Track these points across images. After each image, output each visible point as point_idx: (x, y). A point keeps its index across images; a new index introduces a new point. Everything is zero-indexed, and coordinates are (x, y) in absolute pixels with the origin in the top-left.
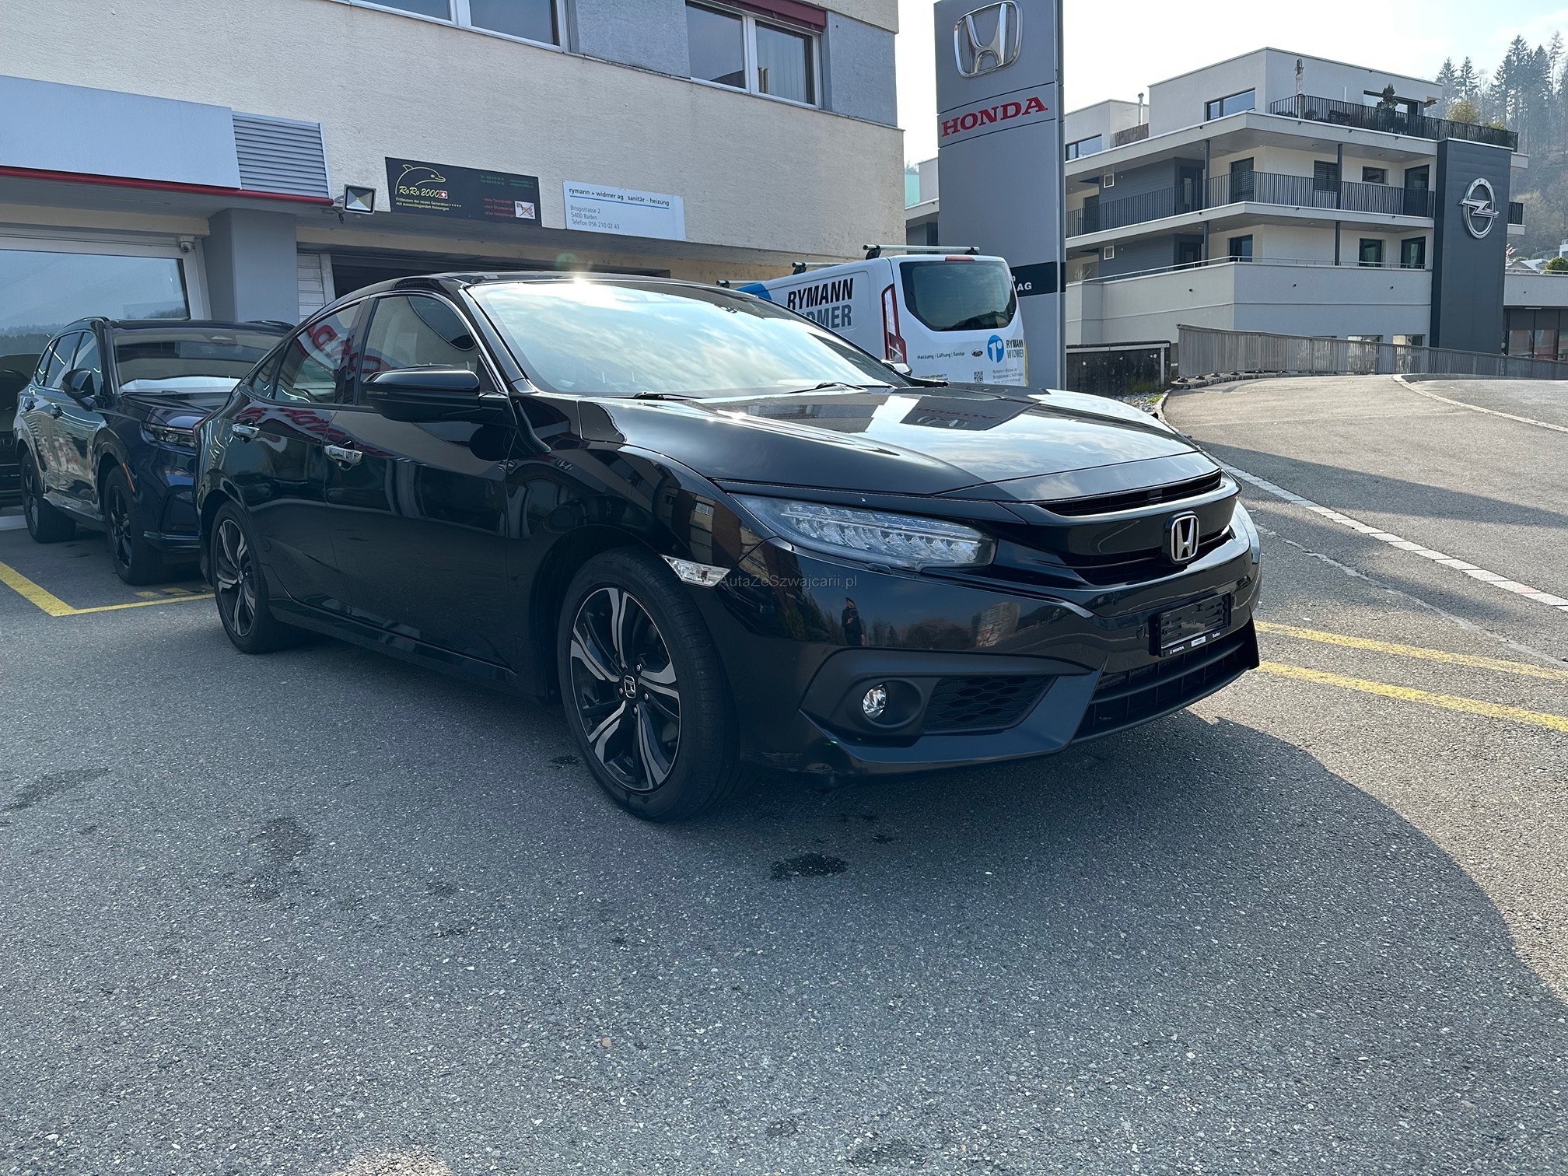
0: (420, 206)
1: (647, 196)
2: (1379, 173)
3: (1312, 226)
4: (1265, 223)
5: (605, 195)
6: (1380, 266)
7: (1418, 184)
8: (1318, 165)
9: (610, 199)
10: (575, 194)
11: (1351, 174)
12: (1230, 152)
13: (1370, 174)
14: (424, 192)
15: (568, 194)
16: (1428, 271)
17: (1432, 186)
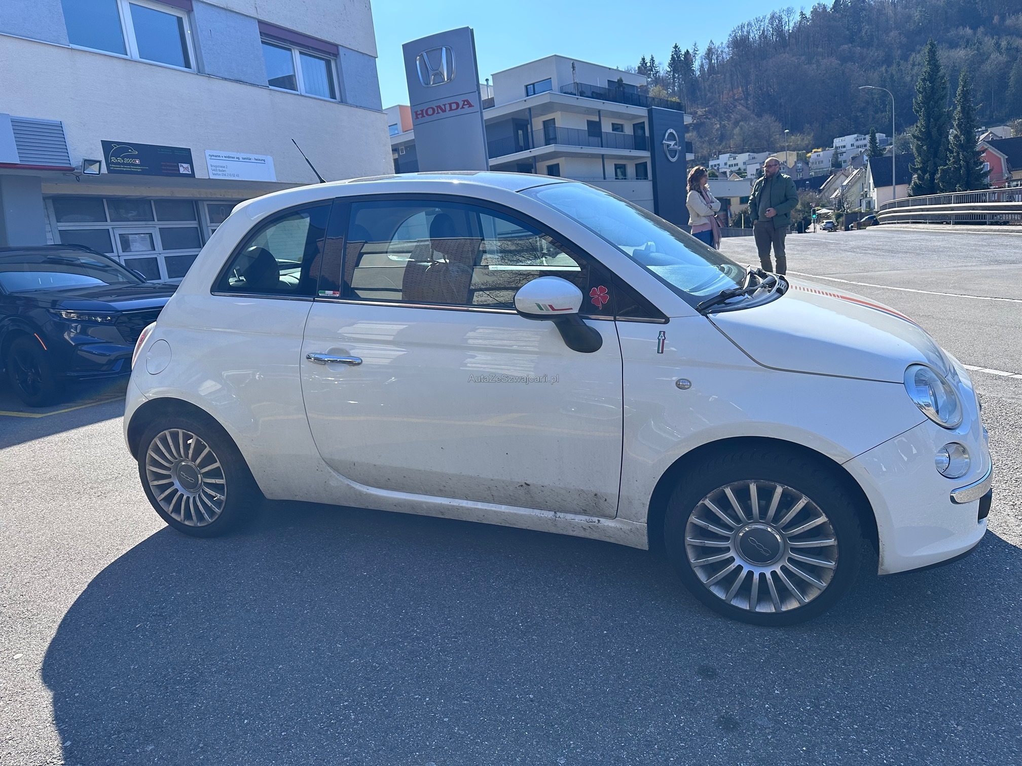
0: (125, 169)
1: (252, 156)
2: (619, 126)
3: (590, 158)
4: (565, 157)
5: (229, 157)
6: (625, 179)
7: (640, 132)
8: (590, 123)
9: (233, 159)
10: (212, 158)
11: (606, 128)
12: (542, 115)
13: (616, 127)
14: (126, 160)
15: (208, 158)
16: (650, 181)
17: (647, 134)
